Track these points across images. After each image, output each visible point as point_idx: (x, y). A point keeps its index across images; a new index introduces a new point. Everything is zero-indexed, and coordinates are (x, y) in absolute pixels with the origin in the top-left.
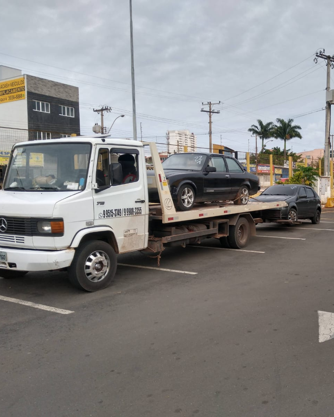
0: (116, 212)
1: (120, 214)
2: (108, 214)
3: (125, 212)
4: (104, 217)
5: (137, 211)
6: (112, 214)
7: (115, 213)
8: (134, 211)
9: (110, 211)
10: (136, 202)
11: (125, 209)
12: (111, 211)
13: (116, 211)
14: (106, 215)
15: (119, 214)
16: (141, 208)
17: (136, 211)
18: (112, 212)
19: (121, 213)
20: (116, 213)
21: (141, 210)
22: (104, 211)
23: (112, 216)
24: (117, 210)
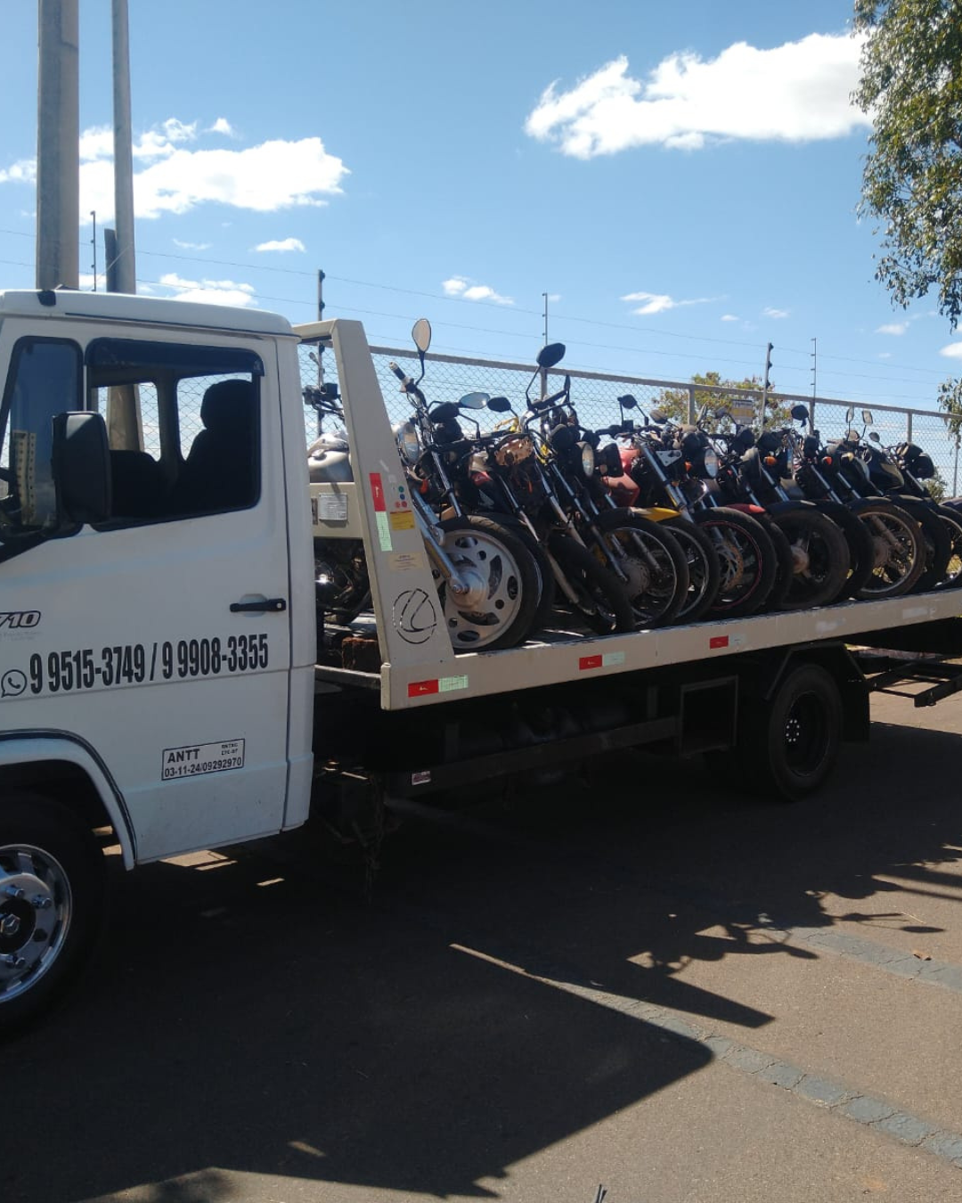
0: (114, 664)
1: (135, 670)
2: (64, 673)
3: (168, 663)
4: (36, 690)
5: (239, 654)
6: (86, 671)
7: (104, 668)
8: (221, 653)
9: (77, 658)
10: (235, 608)
11: (167, 645)
12: (84, 658)
13: (115, 656)
14: (47, 679)
15: (129, 674)
16: (264, 636)
17: (234, 653)
18: (90, 663)
19: (141, 666)
20: (109, 665)
21: (264, 646)
22: (36, 657)
23: (89, 685)
24: (118, 650)
